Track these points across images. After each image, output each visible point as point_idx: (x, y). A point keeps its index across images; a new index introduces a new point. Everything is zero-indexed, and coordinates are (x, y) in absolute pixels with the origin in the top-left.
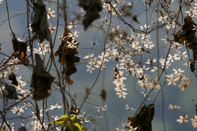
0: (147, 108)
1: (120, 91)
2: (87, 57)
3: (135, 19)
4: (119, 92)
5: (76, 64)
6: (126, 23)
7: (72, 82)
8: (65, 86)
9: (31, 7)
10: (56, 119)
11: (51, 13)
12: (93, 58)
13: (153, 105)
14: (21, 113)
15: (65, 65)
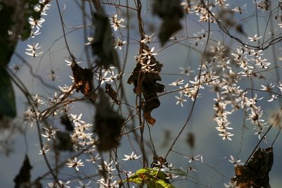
0: (263, 154)
1: (224, 130)
2: (174, 84)
3: (240, 29)
4: (223, 133)
5: (158, 94)
6: (232, 37)
7: (155, 121)
8: (143, 126)
9: (89, 18)
10: (129, 175)
11: (119, 22)
12: (183, 86)
13: (271, 148)
14: (80, 167)
15: (143, 97)
